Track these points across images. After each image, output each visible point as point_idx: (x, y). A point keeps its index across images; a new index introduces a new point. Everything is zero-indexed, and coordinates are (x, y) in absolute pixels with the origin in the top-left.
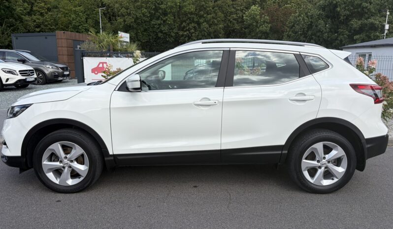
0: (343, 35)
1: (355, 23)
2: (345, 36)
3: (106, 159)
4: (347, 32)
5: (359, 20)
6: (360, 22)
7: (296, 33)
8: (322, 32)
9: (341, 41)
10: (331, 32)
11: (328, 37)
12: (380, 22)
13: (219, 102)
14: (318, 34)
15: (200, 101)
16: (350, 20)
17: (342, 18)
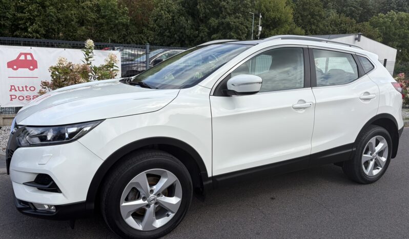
0: (203, 32)
1: (214, 21)
2: (205, 33)
3: (204, 183)
4: (207, 30)
5: (216, 19)
6: (217, 21)
7: (160, 27)
8: (184, 28)
9: (202, 38)
10: (192, 28)
11: (191, 34)
12: (234, 22)
13: (313, 104)
14: (181, 30)
15: (298, 103)
16: (209, 19)
17: (201, 16)
